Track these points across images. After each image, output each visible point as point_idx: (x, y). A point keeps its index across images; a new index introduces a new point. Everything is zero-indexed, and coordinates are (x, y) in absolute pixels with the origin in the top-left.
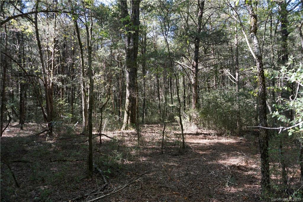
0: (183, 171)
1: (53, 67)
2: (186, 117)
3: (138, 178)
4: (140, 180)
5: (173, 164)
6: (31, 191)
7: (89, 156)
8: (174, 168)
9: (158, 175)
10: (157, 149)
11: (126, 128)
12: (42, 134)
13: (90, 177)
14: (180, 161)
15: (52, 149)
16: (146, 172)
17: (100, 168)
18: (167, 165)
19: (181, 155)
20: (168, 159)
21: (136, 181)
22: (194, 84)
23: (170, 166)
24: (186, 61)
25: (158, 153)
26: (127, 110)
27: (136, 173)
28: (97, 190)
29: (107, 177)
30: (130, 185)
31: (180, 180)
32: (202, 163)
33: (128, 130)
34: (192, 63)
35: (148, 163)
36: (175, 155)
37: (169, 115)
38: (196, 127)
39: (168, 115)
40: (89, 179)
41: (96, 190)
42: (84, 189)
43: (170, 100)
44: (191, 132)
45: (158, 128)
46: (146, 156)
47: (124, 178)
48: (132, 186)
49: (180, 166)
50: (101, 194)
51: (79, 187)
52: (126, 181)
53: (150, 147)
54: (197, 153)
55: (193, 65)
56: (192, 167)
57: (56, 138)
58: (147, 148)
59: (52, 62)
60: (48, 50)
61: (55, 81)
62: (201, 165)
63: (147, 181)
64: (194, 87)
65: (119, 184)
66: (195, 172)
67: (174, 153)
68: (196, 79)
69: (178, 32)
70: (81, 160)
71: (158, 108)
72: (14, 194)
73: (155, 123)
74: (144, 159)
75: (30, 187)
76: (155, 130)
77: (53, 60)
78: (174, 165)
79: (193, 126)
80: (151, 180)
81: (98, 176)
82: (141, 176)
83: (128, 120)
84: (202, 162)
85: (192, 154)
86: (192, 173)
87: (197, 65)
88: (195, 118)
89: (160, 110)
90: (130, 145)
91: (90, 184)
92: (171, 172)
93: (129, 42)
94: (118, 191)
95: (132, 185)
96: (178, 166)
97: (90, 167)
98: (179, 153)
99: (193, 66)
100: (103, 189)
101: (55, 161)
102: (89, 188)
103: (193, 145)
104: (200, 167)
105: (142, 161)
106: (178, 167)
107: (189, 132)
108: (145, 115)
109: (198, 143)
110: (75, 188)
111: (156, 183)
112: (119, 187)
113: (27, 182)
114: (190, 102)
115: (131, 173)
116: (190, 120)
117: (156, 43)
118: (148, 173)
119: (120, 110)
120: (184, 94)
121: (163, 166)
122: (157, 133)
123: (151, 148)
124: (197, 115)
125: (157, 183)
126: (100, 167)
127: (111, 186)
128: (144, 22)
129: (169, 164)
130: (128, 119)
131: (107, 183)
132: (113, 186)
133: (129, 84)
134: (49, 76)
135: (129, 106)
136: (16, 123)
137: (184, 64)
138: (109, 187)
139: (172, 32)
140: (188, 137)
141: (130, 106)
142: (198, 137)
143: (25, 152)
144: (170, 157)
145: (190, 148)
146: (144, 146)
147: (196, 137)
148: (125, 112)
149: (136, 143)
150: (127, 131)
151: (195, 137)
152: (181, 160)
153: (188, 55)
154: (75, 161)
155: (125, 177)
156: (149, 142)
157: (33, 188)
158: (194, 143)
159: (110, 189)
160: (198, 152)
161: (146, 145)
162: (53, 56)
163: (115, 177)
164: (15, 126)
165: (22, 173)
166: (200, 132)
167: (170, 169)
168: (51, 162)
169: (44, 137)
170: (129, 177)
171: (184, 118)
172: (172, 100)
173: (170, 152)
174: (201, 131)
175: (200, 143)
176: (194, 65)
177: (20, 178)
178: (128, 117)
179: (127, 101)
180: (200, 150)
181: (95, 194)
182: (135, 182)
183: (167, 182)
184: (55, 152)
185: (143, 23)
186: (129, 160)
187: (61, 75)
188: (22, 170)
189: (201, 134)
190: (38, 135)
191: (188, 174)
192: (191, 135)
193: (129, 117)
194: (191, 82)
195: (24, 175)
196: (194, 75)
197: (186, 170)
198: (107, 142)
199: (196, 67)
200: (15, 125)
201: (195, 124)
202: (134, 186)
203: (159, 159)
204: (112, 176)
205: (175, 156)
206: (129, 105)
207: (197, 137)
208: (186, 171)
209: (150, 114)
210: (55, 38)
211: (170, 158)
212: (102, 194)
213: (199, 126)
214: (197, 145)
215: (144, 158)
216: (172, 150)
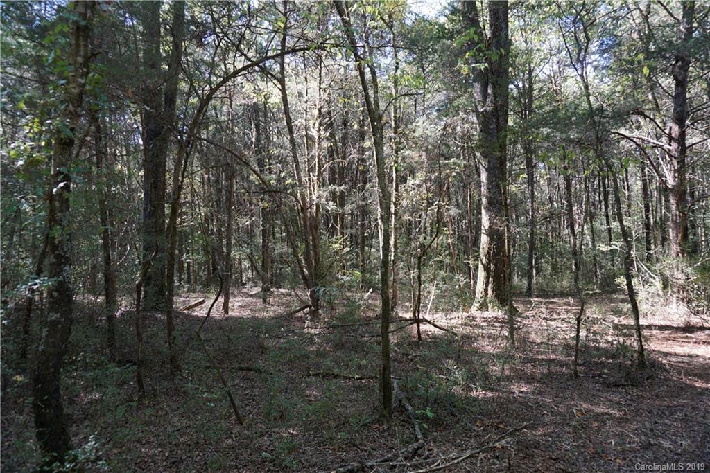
0: (638, 435)
1: (319, 171)
2: (652, 280)
3: (503, 438)
4: (508, 443)
5: (606, 411)
6: (262, 435)
7: (382, 371)
8: (609, 423)
9: (558, 437)
10: (562, 364)
11: (484, 306)
12: (299, 314)
13: (385, 421)
14: (629, 402)
15: (314, 348)
16: (525, 423)
17: (409, 402)
18: (588, 411)
19: (632, 385)
20: (594, 395)
21: (497, 444)
22: (673, 189)
23: (597, 415)
24: (647, 126)
25: (563, 374)
26: (484, 261)
27: (498, 424)
28: (396, 456)
29: (423, 426)
30: (479, 453)
31: (624, 459)
32: (703, 417)
33: (487, 310)
34: (667, 131)
35: (535, 399)
36: (614, 386)
37: (603, 274)
38: (683, 308)
39: (599, 273)
40: (383, 424)
41: (394, 456)
42: (369, 449)
43: (605, 234)
44: (669, 323)
45: (569, 308)
46: (529, 379)
47: (466, 432)
48: (484, 457)
49: (629, 417)
50: (404, 465)
51: (358, 442)
52: (472, 441)
53: (544, 357)
54: (686, 384)
55: (669, 135)
56: (666, 424)
57: (324, 324)
58: (534, 360)
59: (317, 160)
60: (307, 135)
61: (323, 201)
62: (698, 423)
63: (527, 449)
64: (676, 196)
65: (453, 448)
66: (675, 442)
67: (611, 379)
68: (680, 172)
69: (621, 50)
70: (372, 378)
71: (571, 256)
72: (231, 437)
73: (562, 295)
74: (524, 389)
75: (261, 428)
76: (559, 314)
77: (317, 154)
78: (610, 415)
79: (675, 305)
80: (537, 449)
81: (403, 421)
82: (512, 434)
83: (487, 286)
84: (702, 414)
85: (667, 386)
86: (665, 444)
87: (683, 135)
88: (681, 282)
89: (576, 260)
90: (490, 349)
91: (384, 437)
92: (598, 432)
93: (485, 95)
94: (447, 467)
95: (485, 455)
96: (621, 418)
97: (384, 396)
98: (627, 381)
99: (671, 139)
100: (410, 455)
101: (317, 375)
102: (381, 447)
103: (674, 360)
104: (696, 429)
105: (517, 393)
106: (621, 421)
107: (663, 323)
108: (536, 275)
109: (690, 356)
110: (350, 442)
111: (552, 459)
112: (451, 455)
113: (257, 414)
114: (664, 239)
115: (487, 422)
116: (665, 287)
117: (560, 90)
118: (533, 427)
119: (470, 262)
120: (647, 217)
121: (575, 412)
122: (563, 320)
123: (545, 360)
124: (687, 275)
125: (554, 460)
126: (409, 400)
127: (432, 449)
128: (525, 41)
129: (593, 407)
130: (487, 283)
131: (421, 441)
132: (435, 450)
133: (489, 199)
134: (310, 190)
135: (489, 253)
136: (256, 289)
137: (640, 136)
138: (427, 453)
139: (605, 55)
140: (659, 337)
141: (492, 252)
142: (692, 338)
143: (263, 349)
144: (599, 390)
145: (661, 367)
146: (527, 354)
147: (684, 338)
148: (480, 266)
149: (505, 344)
150: (486, 314)
151: (681, 337)
152: (632, 400)
153: (653, 109)
154: (357, 379)
155: (471, 430)
156: (542, 343)
157: (267, 430)
158: (676, 355)
159: (428, 457)
160: (688, 382)
161: (531, 351)
162: (317, 146)
163: (445, 428)
164: (255, 294)
165: (251, 395)
166: (697, 323)
167: (596, 424)
168: (309, 375)
169: (302, 320)
170: (480, 433)
171: (646, 282)
172: (610, 235)
173: (599, 376)
174: (700, 321)
175: (697, 356)
176: (673, 135)
177: (246, 405)
178: (487, 278)
179: (484, 239)
180: (695, 375)
181: (391, 464)
182: (495, 447)
183: (585, 460)
184: (320, 354)
185: (524, 43)
186: (484, 389)
187: (334, 187)
188: (253, 387)
189: (702, 329)
190: (290, 316)
191: (650, 444)
192: (667, 332)
193: (491, 279)
194: (665, 183)
195: (254, 400)
196: (675, 162)
197: (648, 431)
198: (435, 337)
199: (681, 138)
200: (255, 292)
201: (682, 299)
202: (489, 459)
203: (567, 393)
204: (436, 423)
205: (614, 389)
206: (489, 248)
207: (687, 337)
208: (646, 435)
209: (549, 271)
210: (321, 107)
211: (600, 393)
212: (408, 467)
213: (694, 305)
214: (686, 359)
215: (524, 385)
216: (606, 371)
